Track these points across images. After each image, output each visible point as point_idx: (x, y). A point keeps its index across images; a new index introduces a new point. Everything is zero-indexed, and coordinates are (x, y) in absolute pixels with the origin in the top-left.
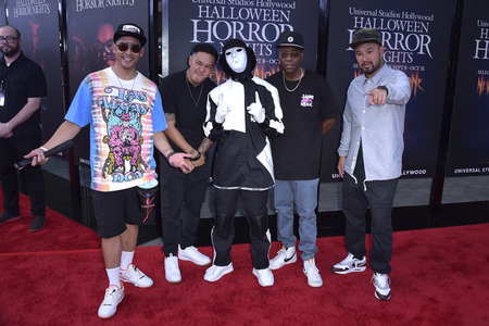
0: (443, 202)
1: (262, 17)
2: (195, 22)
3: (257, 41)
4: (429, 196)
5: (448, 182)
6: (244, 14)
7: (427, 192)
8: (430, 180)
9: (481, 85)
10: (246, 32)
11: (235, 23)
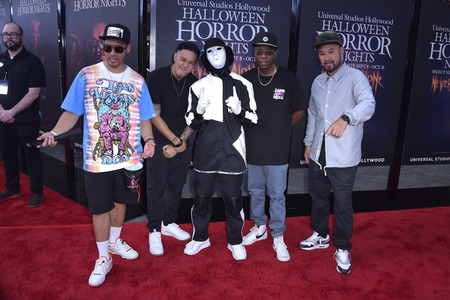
0: (400, 187)
1: (240, 19)
2: (180, 22)
3: (235, 41)
4: (387, 182)
5: (404, 170)
6: (224, 16)
7: (386, 178)
8: (388, 167)
9: (435, 83)
10: (225, 32)
11: (215, 24)
